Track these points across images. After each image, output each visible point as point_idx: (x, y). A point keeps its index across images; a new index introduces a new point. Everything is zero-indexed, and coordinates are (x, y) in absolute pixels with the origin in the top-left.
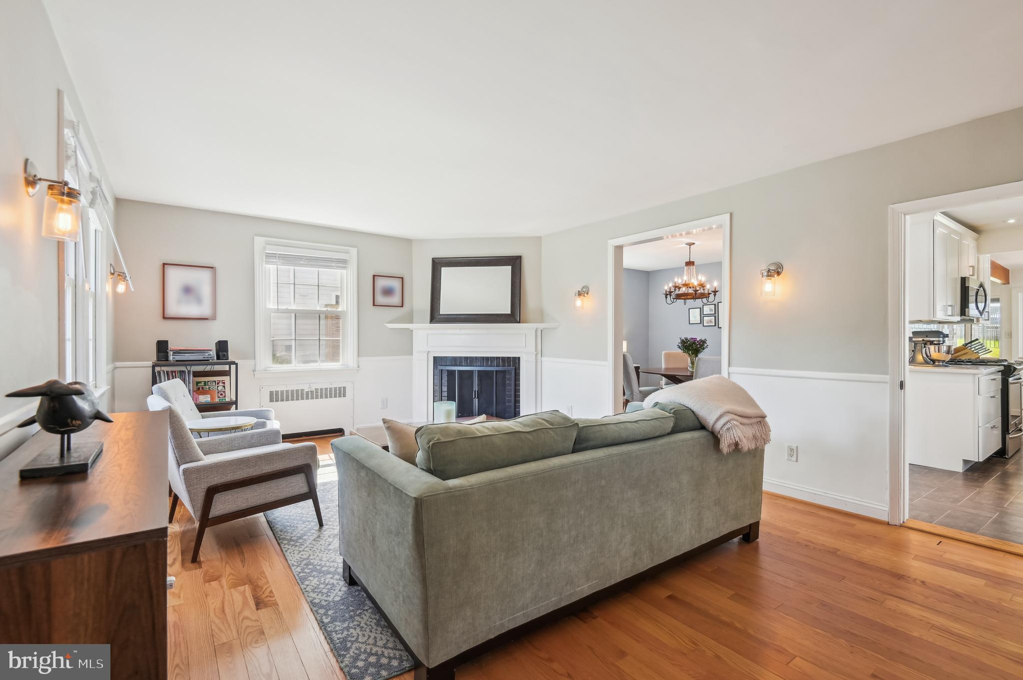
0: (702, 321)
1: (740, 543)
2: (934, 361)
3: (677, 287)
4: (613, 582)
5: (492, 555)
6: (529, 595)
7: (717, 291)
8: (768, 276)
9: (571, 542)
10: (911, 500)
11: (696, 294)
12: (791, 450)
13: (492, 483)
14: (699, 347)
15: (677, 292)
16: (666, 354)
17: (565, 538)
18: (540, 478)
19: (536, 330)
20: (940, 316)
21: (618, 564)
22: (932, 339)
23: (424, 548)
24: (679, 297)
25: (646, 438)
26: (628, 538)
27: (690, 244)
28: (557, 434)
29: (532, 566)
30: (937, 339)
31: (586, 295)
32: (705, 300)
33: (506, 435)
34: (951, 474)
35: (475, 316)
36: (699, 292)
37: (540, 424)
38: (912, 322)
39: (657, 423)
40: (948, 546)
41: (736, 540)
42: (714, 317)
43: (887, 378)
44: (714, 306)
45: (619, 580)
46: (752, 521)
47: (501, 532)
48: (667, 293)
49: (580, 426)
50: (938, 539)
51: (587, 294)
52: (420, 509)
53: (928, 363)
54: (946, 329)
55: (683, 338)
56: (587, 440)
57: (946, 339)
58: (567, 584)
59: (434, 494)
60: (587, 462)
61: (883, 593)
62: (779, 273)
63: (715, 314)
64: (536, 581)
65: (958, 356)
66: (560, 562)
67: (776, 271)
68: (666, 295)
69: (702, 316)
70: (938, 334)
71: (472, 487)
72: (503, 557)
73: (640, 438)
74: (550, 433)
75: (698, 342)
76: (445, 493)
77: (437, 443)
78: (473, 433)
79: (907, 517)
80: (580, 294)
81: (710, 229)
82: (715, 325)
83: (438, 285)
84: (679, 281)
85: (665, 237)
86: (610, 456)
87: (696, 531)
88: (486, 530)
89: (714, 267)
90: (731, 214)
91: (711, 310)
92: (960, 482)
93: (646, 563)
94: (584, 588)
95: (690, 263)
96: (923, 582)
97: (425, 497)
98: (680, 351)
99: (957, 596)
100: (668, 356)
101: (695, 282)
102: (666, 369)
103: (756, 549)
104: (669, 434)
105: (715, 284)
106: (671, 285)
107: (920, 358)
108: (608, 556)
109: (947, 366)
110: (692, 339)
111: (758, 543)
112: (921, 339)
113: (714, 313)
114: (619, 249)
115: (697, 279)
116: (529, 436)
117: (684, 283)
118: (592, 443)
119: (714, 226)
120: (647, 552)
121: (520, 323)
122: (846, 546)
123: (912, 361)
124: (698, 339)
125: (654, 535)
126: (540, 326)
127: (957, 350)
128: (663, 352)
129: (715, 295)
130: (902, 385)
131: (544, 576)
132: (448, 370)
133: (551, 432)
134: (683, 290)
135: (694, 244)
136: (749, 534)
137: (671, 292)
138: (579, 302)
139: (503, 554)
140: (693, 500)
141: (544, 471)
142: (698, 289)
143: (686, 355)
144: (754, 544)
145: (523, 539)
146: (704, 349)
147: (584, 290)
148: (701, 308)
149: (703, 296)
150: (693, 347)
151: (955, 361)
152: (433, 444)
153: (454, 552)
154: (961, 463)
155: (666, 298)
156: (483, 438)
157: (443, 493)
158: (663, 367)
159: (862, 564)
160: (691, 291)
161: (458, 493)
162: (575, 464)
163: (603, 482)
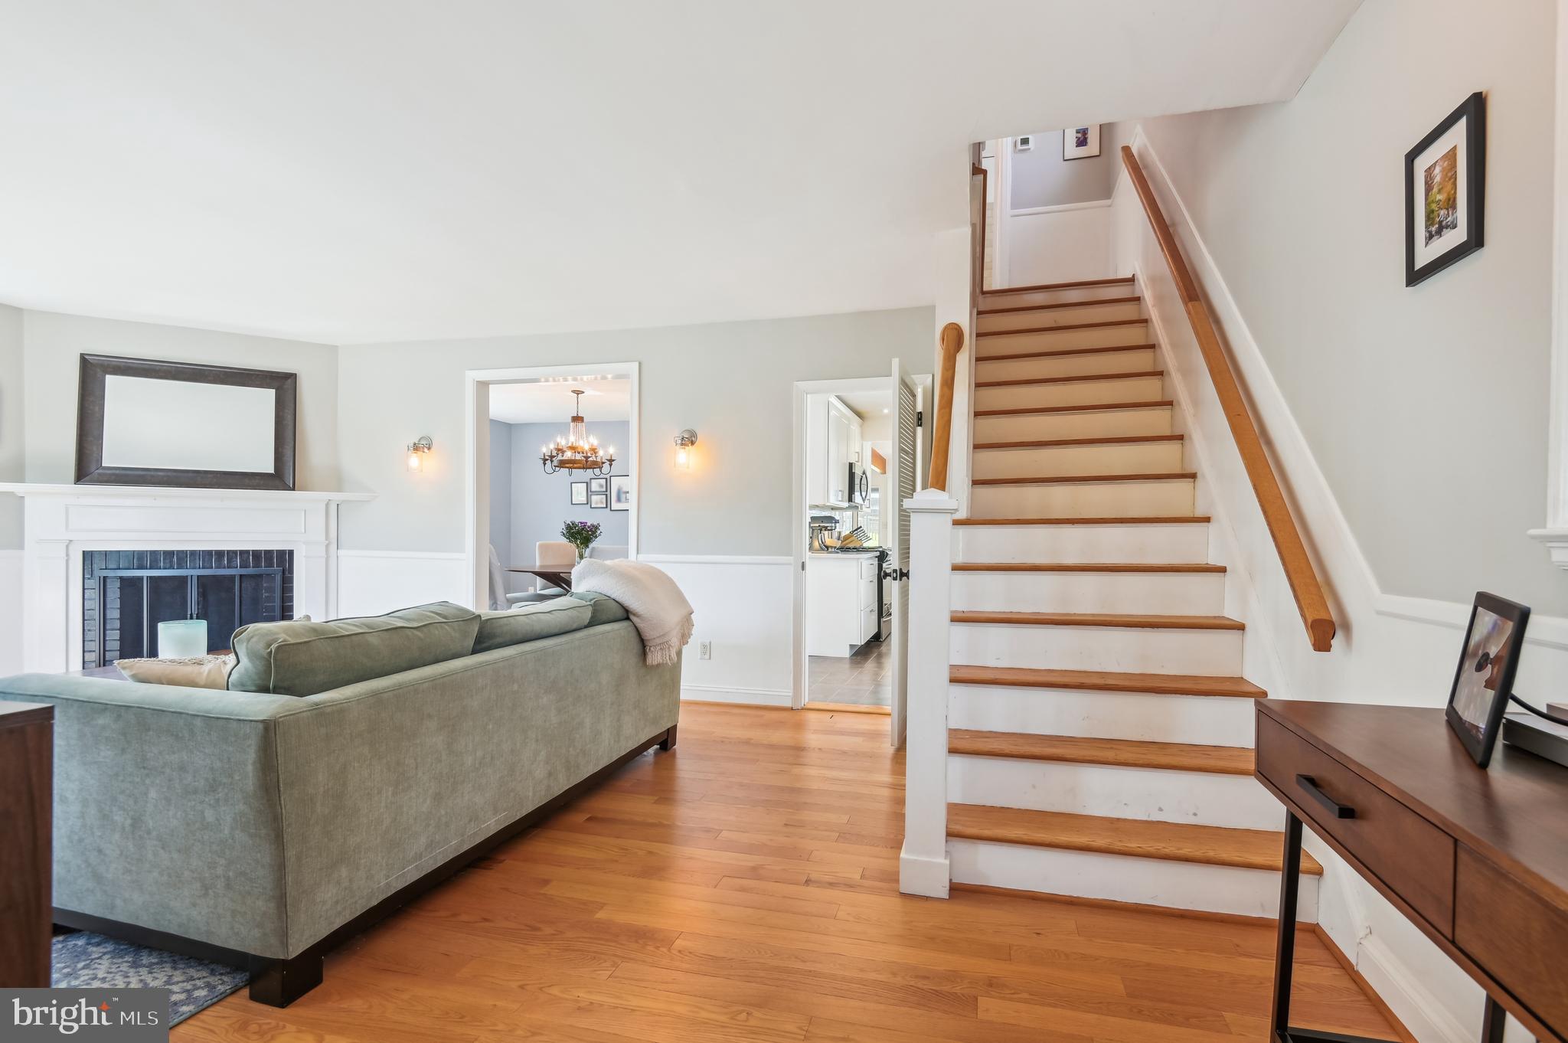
0: (588, 502)
1: (656, 753)
2: (827, 547)
3: (560, 450)
4: (524, 813)
5: (376, 792)
6: (423, 840)
7: (614, 460)
8: (682, 444)
9: (477, 766)
10: (809, 686)
11: (587, 461)
12: (705, 646)
13: (376, 694)
14: (591, 535)
15: (560, 457)
16: (541, 546)
17: (469, 761)
18: (438, 685)
19: (327, 505)
20: (833, 501)
21: (531, 789)
22: (826, 525)
23: (279, 791)
24: (563, 464)
25: (562, 631)
26: (543, 754)
27: (578, 393)
28: (454, 630)
29: (428, 802)
30: (830, 525)
31: (426, 450)
32: (597, 471)
33: (385, 633)
34: (840, 660)
35: (190, 475)
36: (590, 459)
37: (429, 617)
38: (813, 507)
39: (574, 613)
40: (838, 717)
41: (651, 751)
42: (604, 496)
43: (791, 559)
44: (604, 480)
45: (530, 810)
46: (669, 725)
47: (389, 759)
48: (547, 458)
49: (483, 619)
50: (831, 714)
51: (429, 449)
52: (273, 735)
53: (823, 550)
54: (837, 515)
55: (568, 522)
56: (492, 636)
57: (837, 524)
58: (470, 821)
59: (294, 712)
60: (495, 662)
61: (789, 764)
62: (693, 443)
63: (607, 491)
64: (432, 821)
65: (847, 544)
66: (463, 793)
67: (689, 439)
68: (545, 460)
69: (589, 493)
70: (830, 519)
71: (348, 700)
72: (390, 793)
73: (556, 631)
74: (446, 629)
75: (589, 527)
76: (309, 710)
77: (283, 645)
78: (335, 632)
79: (807, 700)
80: (416, 448)
81: (604, 378)
82: (607, 507)
83: (97, 409)
84: (562, 442)
85: (543, 380)
86: (523, 654)
87: (615, 741)
88: (369, 758)
89: (616, 428)
90: (640, 363)
91: (601, 486)
92: (847, 666)
93: (562, 784)
94: (492, 824)
95: (577, 419)
96: (820, 749)
97: (281, 717)
98: (564, 541)
99: (845, 753)
100: (545, 548)
101: (585, 445)
102: (541, 566)
103: (674, 755)
104: (586, 627)
105: (611, 450)
106: (552, 446)
107: (816, 544)
108: (519, 779)
109: (838, 553)
110: (581, 523)
111: (675, 750)
112: (817, 525)
113: (604, 490)
114: (483, 386)
115: (588, 442)
116: (416, 632)
117: (570, 444)
118: (499, 640)
119: (609, 376)
120: (564, 770)
121: (294, 489)
122: (757, 735)
123: (811, 548)
124: (589, 524)
125: (571, 749)
126: (336, 497)
127: (846, 538)
128: (538, 543)
129: (611, 465)
130: (803, 567)
131: (443, 812)
132: (121, 578)
133: (447, 627)
134: (568, 455)
135: (583, 392)
136: (666, 742)
137: (552, 457)
138: (414, 460)
139: (390, 789)
140: (612, 704)
141: (443, 676)
142: (589, 455)
143: (573, 546)
144: (671, 751)
145: (417, 768)
146: (596, 537)
147: (424, 443)
148: (587, 483)
149: (596, 465)
150: (582, 535)
151: (844, 549)
152: (278, 648)
153: (324, 792)
154: (848, 648)
155: (545, 464)
156: (354, 637)
157: (306, 711)
158: (538, 563)
159: (772, 746)
160: (578, 457)
161: (329, 710)
162: (481, 665)
163: (516, 687)
